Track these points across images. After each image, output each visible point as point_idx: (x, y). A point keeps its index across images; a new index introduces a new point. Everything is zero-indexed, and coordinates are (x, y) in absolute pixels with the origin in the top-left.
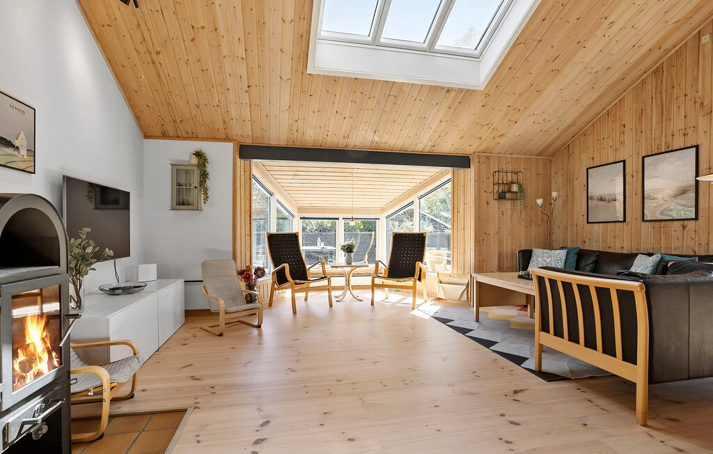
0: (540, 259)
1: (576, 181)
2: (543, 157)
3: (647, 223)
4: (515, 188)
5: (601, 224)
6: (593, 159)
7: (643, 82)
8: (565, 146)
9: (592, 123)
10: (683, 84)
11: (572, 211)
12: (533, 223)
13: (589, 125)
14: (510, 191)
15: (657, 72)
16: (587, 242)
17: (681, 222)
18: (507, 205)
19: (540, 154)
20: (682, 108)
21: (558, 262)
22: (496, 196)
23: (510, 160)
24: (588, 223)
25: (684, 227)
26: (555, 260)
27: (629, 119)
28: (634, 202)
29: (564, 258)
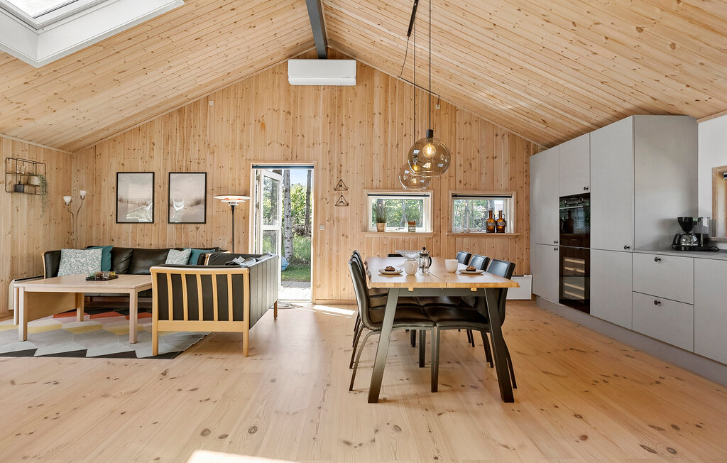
0: (72, 260)
1: (103, 182)
2: (65, 152)
3: (171, 225)
4: (36, 181)
5: (131, 224)
6: (123, 165)
7: (170, 115)
8: (91, 146)
9: (123, 132)
10: (198, 126)
11: (98, 211)
12: (52, 222)
13: (119, 133)
14: (28, 184)
15: (181, 111)
16: (116, 240)
17: (196, 225)
18: (23, 199)
19: (63, 148)
20: (197, 144)
21: (94, 262)
22: (10, 188)
23: (27, 148)
24: (117, 222)
25: (197, 229)
26: (91, 260)
27: (159, 140)
28: (161, 207)
29: (100, 257)
